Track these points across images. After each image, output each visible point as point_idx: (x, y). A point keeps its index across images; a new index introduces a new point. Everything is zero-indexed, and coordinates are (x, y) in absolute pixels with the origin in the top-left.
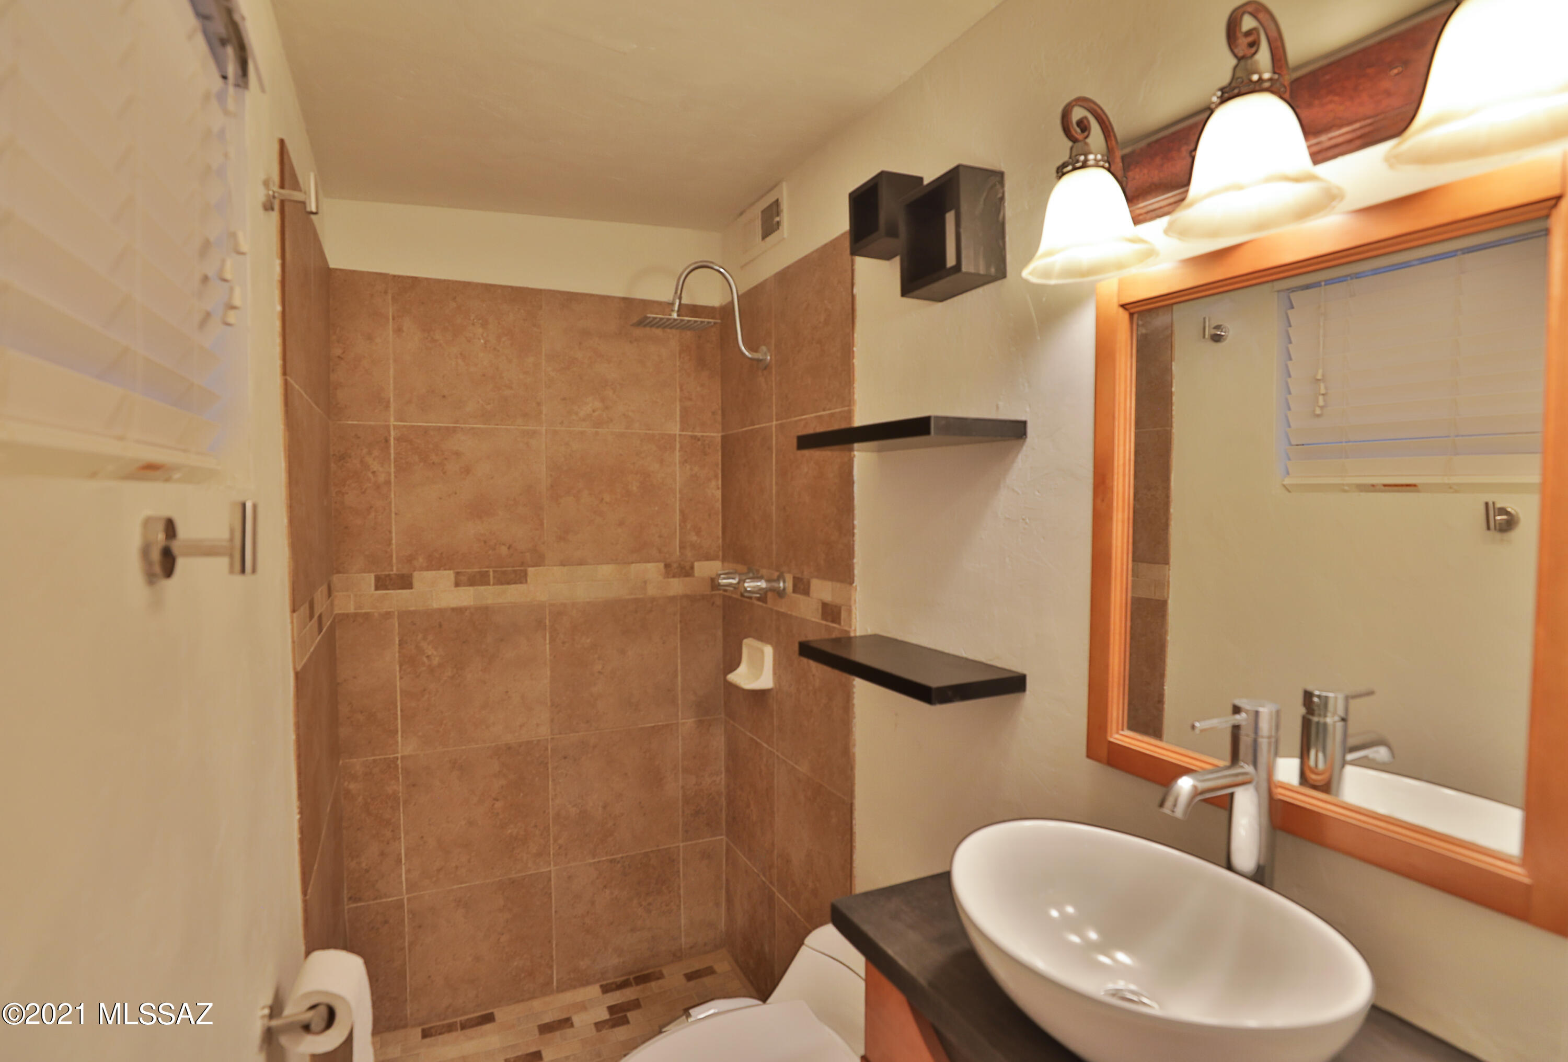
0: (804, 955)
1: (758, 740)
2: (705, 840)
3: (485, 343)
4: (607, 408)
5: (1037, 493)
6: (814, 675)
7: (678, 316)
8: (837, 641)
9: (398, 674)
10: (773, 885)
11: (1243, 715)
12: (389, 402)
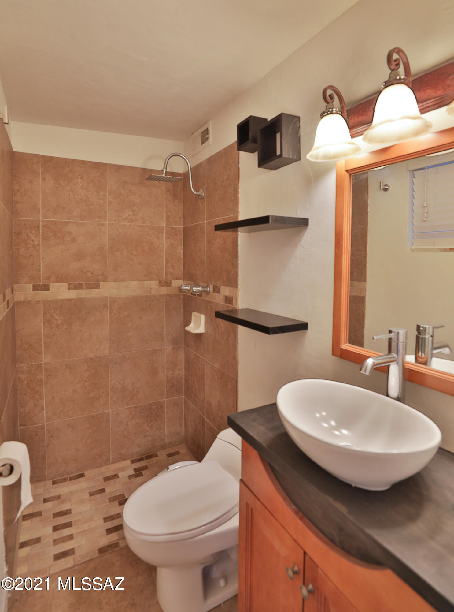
0: (217, 442)
1: (198, 355)
2: (175, 398)
3: (82, 186)
4: (134, 215)
5: (313, 248)
6: (221, 327)
7: (165, 175)
8: (231, 311)
9: (43, 327)
10: (204, 415)
11: (393, 334)
12: (39, 210)
